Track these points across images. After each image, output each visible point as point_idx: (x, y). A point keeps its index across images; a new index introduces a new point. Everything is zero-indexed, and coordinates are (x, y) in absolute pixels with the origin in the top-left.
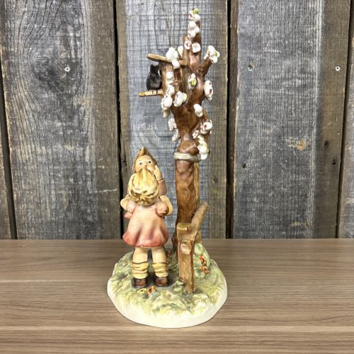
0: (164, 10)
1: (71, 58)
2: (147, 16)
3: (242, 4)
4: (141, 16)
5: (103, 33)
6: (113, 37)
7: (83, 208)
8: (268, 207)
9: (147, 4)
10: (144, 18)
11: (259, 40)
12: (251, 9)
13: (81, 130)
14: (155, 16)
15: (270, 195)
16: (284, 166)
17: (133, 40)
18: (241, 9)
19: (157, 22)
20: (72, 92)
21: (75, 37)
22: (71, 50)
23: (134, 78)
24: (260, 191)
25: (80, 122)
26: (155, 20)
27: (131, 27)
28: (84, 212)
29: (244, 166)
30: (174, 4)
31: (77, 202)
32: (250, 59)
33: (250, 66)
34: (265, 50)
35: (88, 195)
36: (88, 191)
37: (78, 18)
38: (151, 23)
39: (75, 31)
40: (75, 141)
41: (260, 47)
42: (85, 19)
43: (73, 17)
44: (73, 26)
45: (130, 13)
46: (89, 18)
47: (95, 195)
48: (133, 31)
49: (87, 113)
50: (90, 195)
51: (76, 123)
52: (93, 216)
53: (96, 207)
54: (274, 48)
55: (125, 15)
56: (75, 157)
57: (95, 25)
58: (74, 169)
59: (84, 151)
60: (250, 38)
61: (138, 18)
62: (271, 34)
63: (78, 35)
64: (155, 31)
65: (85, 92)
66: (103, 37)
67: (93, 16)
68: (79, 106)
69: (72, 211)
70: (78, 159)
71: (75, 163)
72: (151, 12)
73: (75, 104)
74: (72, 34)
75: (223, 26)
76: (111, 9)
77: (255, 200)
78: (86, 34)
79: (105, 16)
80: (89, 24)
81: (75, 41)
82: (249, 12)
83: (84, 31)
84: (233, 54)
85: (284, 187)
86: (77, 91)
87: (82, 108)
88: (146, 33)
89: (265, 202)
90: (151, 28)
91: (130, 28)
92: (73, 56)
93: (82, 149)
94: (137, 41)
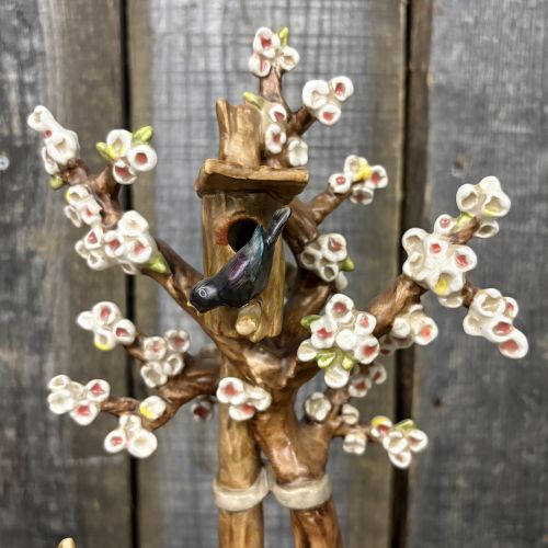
0: (247, 20)
1: (11, 137)
2: (204, 35)
3: (441, 13)
4: (188, 36)
5: (94, 75)
6: (118, 86)
7: (38, 499)
8: (489, 499)
9: (205, 8)
10: (196, 41)
11: (481, 102)
12: (464, 25)
13: (35, 313)
14: (224, 36)
15: (497, 470)
16: (530, 403)
17: (170, 93)
18: (439, 26)
19: (230, 51)
20: (12, 218)
21: (21, 83)
22: (10, 116)
23: (171, 187)
24: (473, 463)
25: (33, 293)
26: (224, 47)
27: (164, 61)
28: (42, 511)
29: (438, 403)
30: (274, 8)
31: (23, 485)
32: (459, 148)
33: (458, 166)
34: (495, 125)
35: (51, 468)
36: (52, 459)
37: (30, 35)
38: (215, 53)
39: (22, 67)
40: (20, 338)
41: (482, 120)
42: (47, 41)
43: (16, 32)
44: (17, 54)
45: (161, 26)
46: (56, 37)
47: (68, 471)
48: (169, 72)
49: (51, 270)
50: (58, 470)
51: (20, 295)
52: (65, 520)
53: (70, 498)
54: (516, 122)
55: (149, 31)
56: (18, 377)
57: (73, 54)
58: (15, 408)
59: (42, 363)
60: (459, 96)
61: (181, 41)
62: (511, 89)
63: (28, 78)
64: (226, 72)
65: (47, 219)
66: (92, 86)
67: (69, 32)
68: (30, 254)
69: (13, 507)
70: (26, 382)
71: (19, 393)
72: (214, 27)
73: (21, 249)
74: (12, 76)
75: (394, 67)
76: (115, 17)
77: (461, 482)
78: (49, 76)
79: (98, 33)
80: (58, 52)
81: (22, 93)
82: (459, 32)
83: (45, 70)
84: (416, 133)
85: (530, 451)
86: (25, 216)
87: (38, 261)
88: (202, 78)
89: (484, 488)
90: (215, 65)
91: (160, 65)
92: (17, 131)
93: (36, 358)
94: (179, 96)
